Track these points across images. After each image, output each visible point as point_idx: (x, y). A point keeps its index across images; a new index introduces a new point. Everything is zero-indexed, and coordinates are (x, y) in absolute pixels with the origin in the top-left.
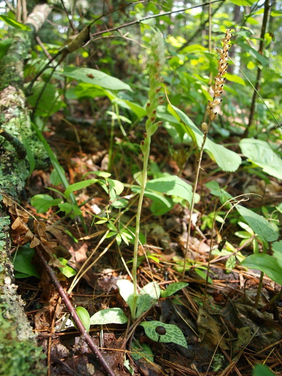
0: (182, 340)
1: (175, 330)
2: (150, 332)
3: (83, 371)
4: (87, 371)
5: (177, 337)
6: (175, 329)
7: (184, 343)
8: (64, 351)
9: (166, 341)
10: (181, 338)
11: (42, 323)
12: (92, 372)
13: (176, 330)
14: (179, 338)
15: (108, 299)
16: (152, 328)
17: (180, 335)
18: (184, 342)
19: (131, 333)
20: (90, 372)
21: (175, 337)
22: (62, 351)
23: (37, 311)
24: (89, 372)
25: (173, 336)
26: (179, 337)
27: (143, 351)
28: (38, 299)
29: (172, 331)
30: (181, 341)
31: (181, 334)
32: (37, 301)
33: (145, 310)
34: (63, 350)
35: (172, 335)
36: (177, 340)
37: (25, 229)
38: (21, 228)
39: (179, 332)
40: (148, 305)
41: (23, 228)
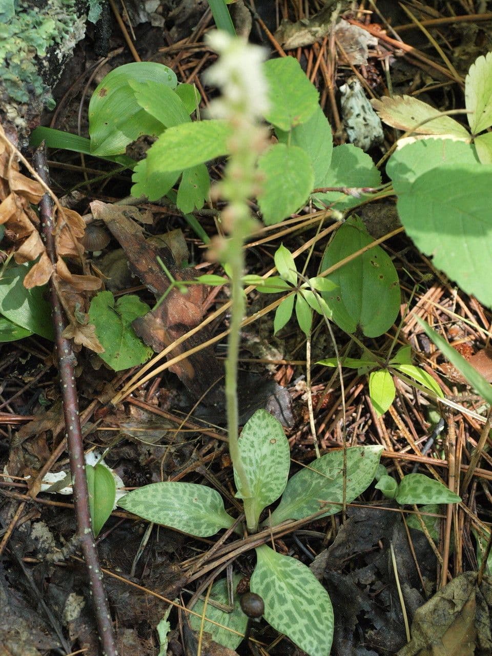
0: (321, 642)
1: (320, 610)
2: (262, 583)
3: (56, 604)
4: (63, 609)
5: (311, 627)
6: (322, 606)
7: (323, 650)
8: (43, 542)
9: (278, 625)
10: (320, 634)
11: (27, 456)
12: (71, 616)
13: (324, 610)
14: (316, 632)
15: (219, 446)
16: (272, 574)
17: (321, 627)
18: (323, 646)
19: (216, 564)
20: (69, 614)
21: (306, 626)
22: (41, 540)
23: (28, 418)
24: (65, 613)
25: (303, 622)
26: (318, 630)
27: (229, 613)
28: (46, 383)
29: (311, 609)
30: (315, 643)
31: (328, 627)
32: (44, 387)
33: (295, 516)
34: (45, 538)
35: (302, 617)
36: (306, 635)
37: (24, 228)
38: (16, 223)
39: (326, 618)
40: (311, 508)
41: (21, 224)
